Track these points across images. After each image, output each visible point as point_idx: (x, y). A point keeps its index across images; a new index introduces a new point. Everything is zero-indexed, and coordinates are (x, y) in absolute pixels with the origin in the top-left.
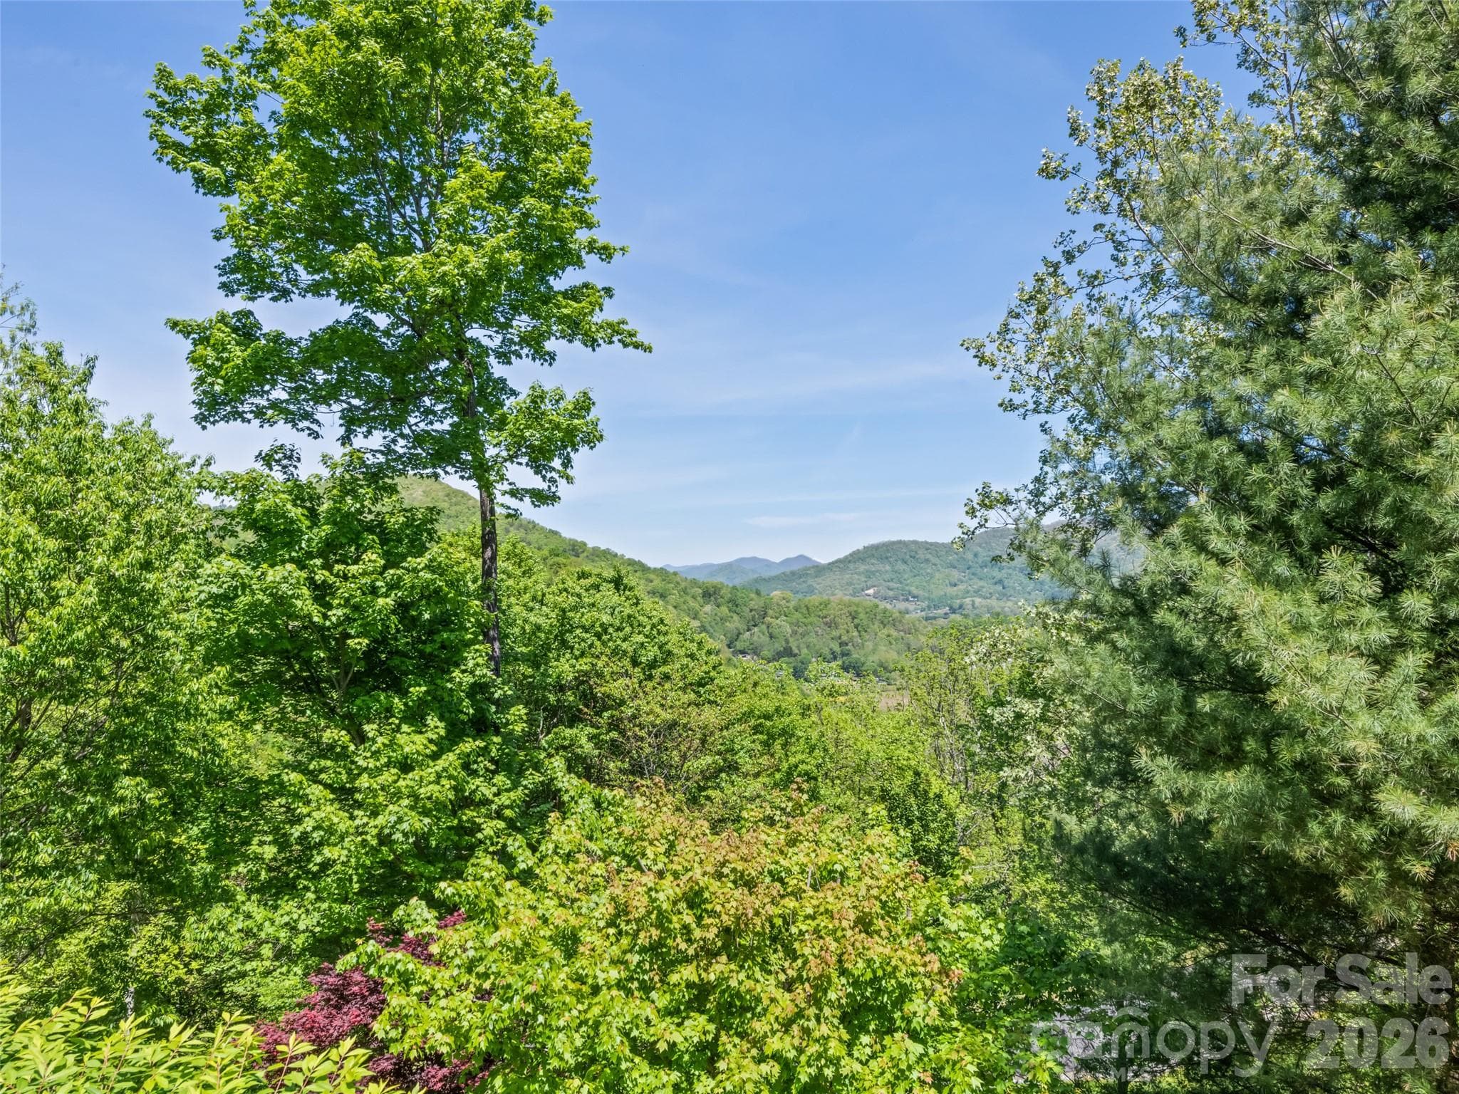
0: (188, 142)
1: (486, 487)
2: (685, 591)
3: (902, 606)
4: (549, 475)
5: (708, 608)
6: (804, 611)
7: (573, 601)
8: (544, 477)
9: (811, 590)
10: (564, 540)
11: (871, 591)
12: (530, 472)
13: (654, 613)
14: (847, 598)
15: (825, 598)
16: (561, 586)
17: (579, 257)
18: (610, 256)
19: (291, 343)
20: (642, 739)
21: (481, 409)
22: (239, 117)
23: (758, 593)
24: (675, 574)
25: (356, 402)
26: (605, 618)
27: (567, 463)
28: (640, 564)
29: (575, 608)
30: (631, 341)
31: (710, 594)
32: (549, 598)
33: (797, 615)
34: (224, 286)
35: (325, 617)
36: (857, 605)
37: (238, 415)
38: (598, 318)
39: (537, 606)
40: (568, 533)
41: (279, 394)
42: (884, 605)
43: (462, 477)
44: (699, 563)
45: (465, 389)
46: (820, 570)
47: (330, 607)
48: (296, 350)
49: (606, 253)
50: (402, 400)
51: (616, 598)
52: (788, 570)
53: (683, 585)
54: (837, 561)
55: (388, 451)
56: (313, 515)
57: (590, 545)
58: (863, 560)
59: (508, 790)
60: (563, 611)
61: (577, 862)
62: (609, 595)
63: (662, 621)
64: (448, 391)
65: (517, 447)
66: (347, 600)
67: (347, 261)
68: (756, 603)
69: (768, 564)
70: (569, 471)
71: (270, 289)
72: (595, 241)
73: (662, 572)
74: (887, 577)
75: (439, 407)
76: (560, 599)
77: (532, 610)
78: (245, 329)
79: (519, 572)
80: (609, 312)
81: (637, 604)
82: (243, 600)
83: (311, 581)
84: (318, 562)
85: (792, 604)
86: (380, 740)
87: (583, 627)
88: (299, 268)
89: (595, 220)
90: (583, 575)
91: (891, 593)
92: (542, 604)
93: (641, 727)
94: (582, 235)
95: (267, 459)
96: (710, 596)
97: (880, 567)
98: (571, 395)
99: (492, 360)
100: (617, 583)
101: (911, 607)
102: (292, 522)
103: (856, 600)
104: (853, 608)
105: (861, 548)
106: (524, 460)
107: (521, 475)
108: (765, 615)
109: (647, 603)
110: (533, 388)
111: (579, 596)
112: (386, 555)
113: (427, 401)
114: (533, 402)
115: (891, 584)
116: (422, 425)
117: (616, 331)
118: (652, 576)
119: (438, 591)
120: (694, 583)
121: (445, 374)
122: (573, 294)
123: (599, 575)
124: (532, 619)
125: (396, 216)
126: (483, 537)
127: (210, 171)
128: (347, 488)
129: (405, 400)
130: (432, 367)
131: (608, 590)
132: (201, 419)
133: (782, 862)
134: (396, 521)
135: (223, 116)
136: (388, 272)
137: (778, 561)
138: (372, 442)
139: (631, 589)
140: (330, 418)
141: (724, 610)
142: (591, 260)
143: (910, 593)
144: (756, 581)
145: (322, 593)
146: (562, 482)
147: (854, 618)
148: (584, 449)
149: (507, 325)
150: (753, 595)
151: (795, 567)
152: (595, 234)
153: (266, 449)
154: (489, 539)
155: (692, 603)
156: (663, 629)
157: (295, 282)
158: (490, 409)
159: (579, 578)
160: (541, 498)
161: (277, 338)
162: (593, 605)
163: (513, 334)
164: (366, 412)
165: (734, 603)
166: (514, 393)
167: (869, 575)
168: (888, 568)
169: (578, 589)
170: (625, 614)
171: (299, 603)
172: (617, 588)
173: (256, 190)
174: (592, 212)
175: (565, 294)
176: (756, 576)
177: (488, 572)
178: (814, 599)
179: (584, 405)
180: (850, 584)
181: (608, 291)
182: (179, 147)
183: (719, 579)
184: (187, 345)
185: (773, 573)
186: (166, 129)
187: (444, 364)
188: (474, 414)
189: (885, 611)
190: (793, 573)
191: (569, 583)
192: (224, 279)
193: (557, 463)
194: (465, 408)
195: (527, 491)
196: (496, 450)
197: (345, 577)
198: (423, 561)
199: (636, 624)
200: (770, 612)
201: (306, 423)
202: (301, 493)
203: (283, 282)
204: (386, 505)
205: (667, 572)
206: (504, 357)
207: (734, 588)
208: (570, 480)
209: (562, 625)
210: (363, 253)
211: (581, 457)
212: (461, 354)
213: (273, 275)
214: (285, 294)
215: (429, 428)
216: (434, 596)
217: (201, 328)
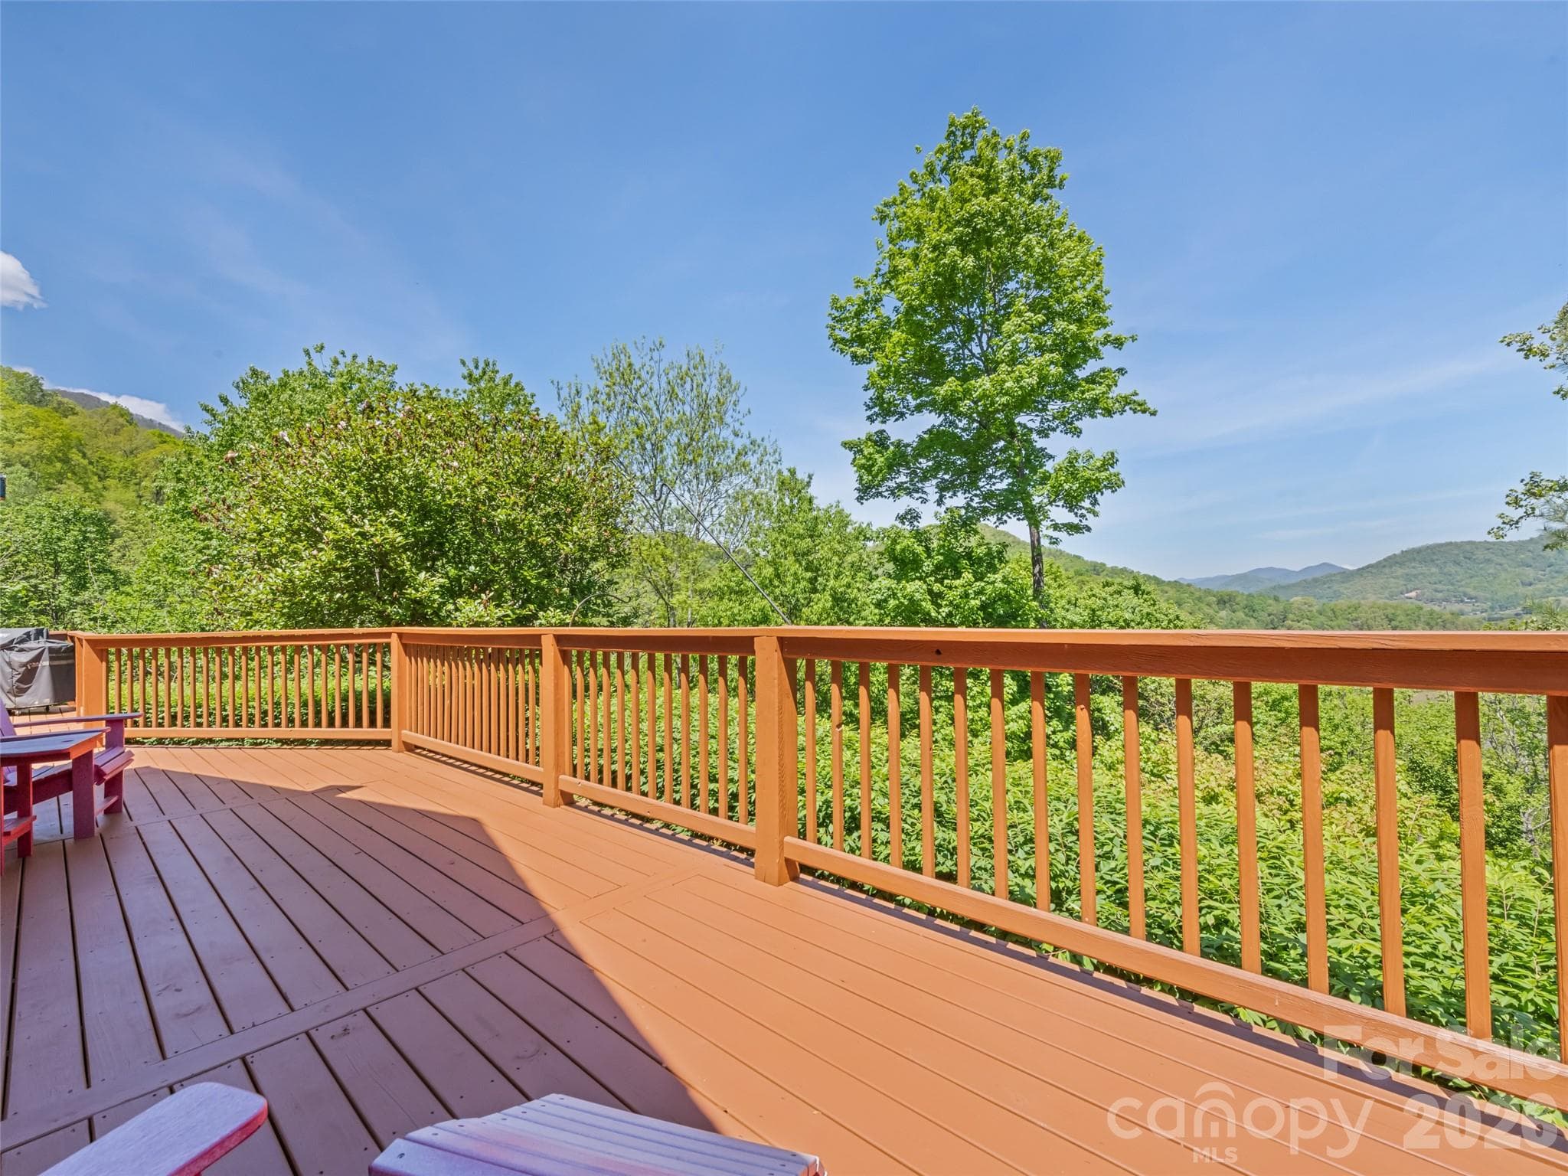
0: (848, 336)
1: (1035, 524)
2: (1199, 599)
3: (1456, 607)
4: (1080, 512)
5: (1223, 613)
6: (1330, 614)
7: (1100, 603)
8: (1076, 514)
9: (1338, 595)
10: (1086, 562)
11: (1413, 594)
12: (1066, 510)
13: (1171, 611)
14: (1381, 602)
15: (1354, 601)
16: (1090, 593)
17: (1096, 350)
18: (1122, 344)
19: (907, 445)
20: (1163, 705)
21: (1027, 472)
22: (874, 315)
23: (1276, 599)
24: (1189, 585)
25: (947, 477)
26: (1128, 616)
27: (1095, 502)
28: (1155, 579)
29: (1102, 608)
30: (1142, 408)
31: (1223, 602)
32: (1081, 602)
33: (1322, 618)
34: (869, 418)
35: (939, 613)
36: (1395, 608)
37: (879, 494)
38: (1115, 392)
39: (1072, 608)
40: (1090, 557)
41: (902, 479)
42: (1428, 607)
43: (1019, 519)
44: (1212, 575)
45: (1017, 459)
46: (1347, 576)
47: (940, 606)
48: (910, 449)
49: (1118, 343)
50: (975, 472)
51: (1136, 600)
52: (1309, 578)
53: (1197, 594)
54: (1368, 567)
55: (968, 507)
56: (928, 550)
57: (1109, 565)
58: (1401, 564)
59: (1060, 731)
60: (1093, 610)
61: (1117, 770)
62: (1129, 598)
63: (1178, 618)
64: (1004, 461)
65: (1056, 493)
66: (951, 602)
67: (943, 390)
68: (1275, 608)
69: (1287, 573)
70: (1097, 508)
71: (893, 415)
72: (1109, 336)
73: (1176, 585)
74: (1433, 579)
75: (998, 474)
76: (1090, 602)
77: (1068, 610)
78: (880, 441)
79: (1055, 585)
80: (1123, 388)
81: (1154, 605)
82: (892, 603)
83: (930, 592)
84: (933, 579)
85: (1314, 609)
86: (975, 689)
87: (1110, 622)
88: (909, 397)
89: (1109, 320)
90: (1107, 584)
91: (1439, 595)
92: (1075, 605)
93: (1162, 695)
94: (1099, 334)
95: (901, 518)
96: (1225, 602)
97: (1424, 570)
98: (1099, 455)
99: (1034, 436)
100: (1136, 589)
101: (1467, 608)
102: (918, 555)
103: (1394, 603)
104: (1390, 611)
105: (1397, 552)
106: (1061, 503)
107: (1060, 514)
108: (1285, 618)
109: (1163, 605)
110: (1070, 453)
111: (1105, 599)
112: (975, 573)
113: (990, 471)
114: (1070, 462)
115: (1439, 587)
116: (988, 487)
117: (1128, 402)
118: (1166, 588)
119: (1007, 596)
120: (1208, 592)
121: (1003, 450)
122: (1092, 380)
123: (1120, 584)
124: (1069, 617)
125: (966, 352)
126: (1033, 557)
127: (860, 351)
128: (949, 531)
129: (976, 471)
130: (994, 446)
131: (1128, 594)
132: (860, 499)
133: (1289, 786)
134: (981, 551)
135: (866, 316)
136: (967, 393)
137: (1297, 569)
138: (959, 500)
139: (1148, 593)
140: (931, 487)
141: (1241, 615)
142: (1107, 351)
143: (1465, 595)
144: (1274, 588)
145: (936, 597)
146: (1090, 516)
147: (1390, 621)
148: (1106, 492)
149: (1045, 409)
150: (1271, 602)
151: (1318, 575)
152: (1108, 330)
153: (902, 512)
154: (1037, 560)
155: (1206, 609)
156: (1180, 624)
157: (907, 407)
158: (1034, 471)
159: (1104, 587)
160: (1073, 529)
161: (898, 444)
162: (1117, 606)
163: (1049, 415)
164: (952, 482)
165: (1251, 610)
166: (1051, 457)
167: (1408, 578)
168: (1434, 570)
169: (1104, 595)
170: (1145, 611)
171: (924, 603)
172: (1136, 593)
173: (886, 357)
174: (1108, 316)
175: (1087, 380)
176: (1274, 584)
177: (1038, 583)
178: (1342, 603)
179: (1110, 461)
180: (1384, 588)
181: (1121, 371)
182: (843, 341)
183: (1231, 589)
184: (851, 455)
185: (1293, 581)
186: (837, 332)
187: (1002, 443)
188: (1024, 475)
189: (1432, 613)
190: (1315, 580)
191: (1096, 591)
192: (869, 413)
193: (1086, 503)
194: (1016, 471)
195: (1064, 525)
196: (1041, 498)
197: (950, 588)
198: (999, 577)
199: (1154, 620)
200: (1291, 616)
201: (920, 495)
202: (920, 536)
203: (901, 409)
204: (973, 541)
205: (1181, 584)
206: (1043, 433)
207: (1250, 595)
208: (1095, 514)
209: (1093, 621)
210: (951, 385)
211: (1105, 498)
212: (1013, 435)
213: (895, 405)
214: (902, 415)
215: (993, 488)
216: (1004, 598)
217: (857, 445)
